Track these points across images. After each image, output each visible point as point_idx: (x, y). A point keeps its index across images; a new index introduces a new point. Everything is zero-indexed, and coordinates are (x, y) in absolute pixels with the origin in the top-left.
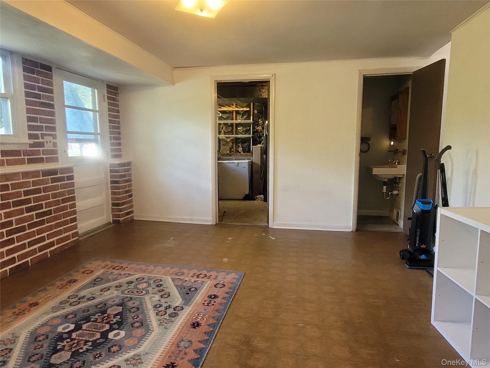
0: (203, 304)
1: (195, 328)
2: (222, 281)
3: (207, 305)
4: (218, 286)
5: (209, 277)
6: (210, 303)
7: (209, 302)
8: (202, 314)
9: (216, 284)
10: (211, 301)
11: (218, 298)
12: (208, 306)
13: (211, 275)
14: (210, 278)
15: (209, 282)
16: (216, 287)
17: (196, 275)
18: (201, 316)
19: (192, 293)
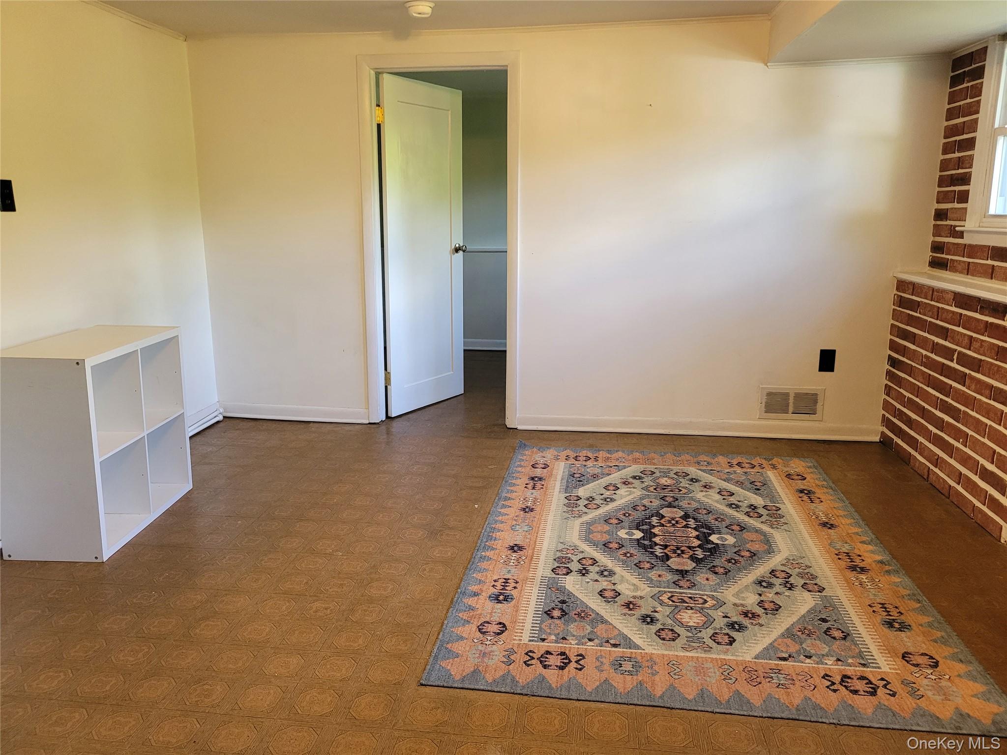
0: (517, 582)
1: (515, 544)
2: (488, 643)
3: (509, 579)
4: (495, 628)
5: (533, 658)
6: (503, 584)
7: (507, 586)
8: (512, 564)
9: (503, 632)
10: (502, 587)
11: (488, 595)
12: (505, 579)
13: (528, 665)
14: (526, 654)
15: (525, 639)
16: (500, 623)
17: (573, 665)
18: (512, 561)
19: (553, 605)
